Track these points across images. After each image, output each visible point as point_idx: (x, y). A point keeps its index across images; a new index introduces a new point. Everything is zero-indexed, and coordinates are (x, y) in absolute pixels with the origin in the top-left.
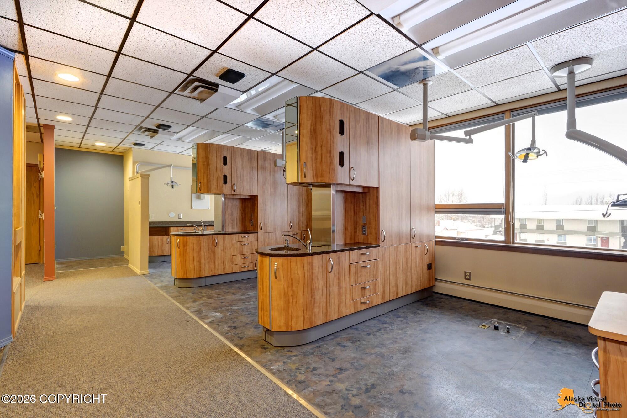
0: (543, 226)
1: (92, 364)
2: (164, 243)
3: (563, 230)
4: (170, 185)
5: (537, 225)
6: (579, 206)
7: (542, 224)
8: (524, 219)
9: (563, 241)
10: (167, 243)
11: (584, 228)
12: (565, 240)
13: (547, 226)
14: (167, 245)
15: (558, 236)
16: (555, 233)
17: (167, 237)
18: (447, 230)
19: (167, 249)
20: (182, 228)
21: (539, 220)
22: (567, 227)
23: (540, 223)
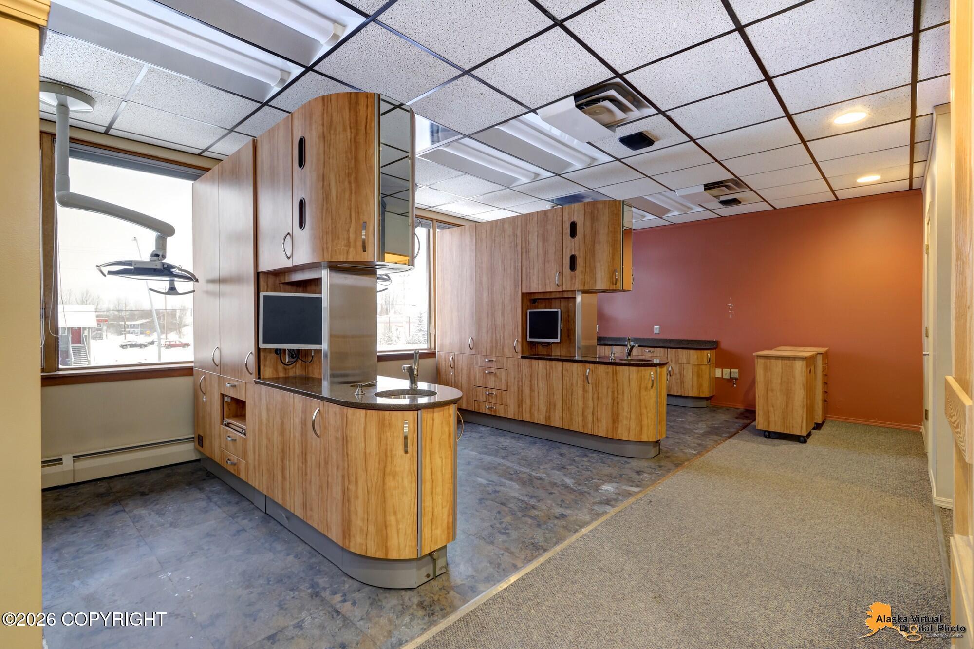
1: (819, 521)
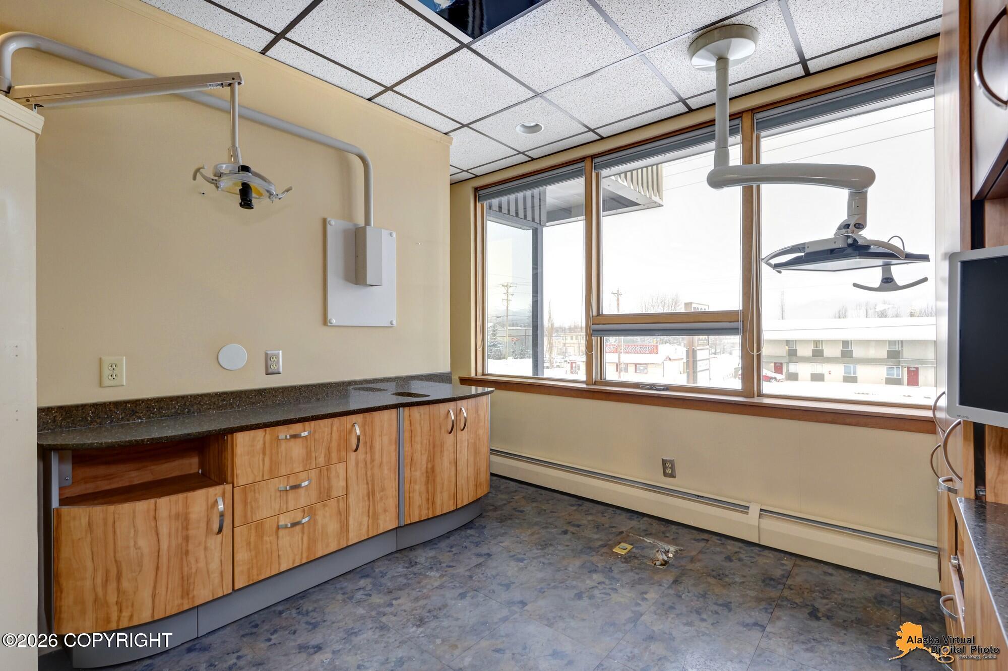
0: (822, 351)
2: (197, 531)
3: (851, 357)
4: (231, 184)
5: (813, 351)
6: (842, 320)
7: (821, 348)
8: (793, 341)
9: (852, 375)
10: (216, 527)
11: (883, 353)
12: (855, 373)
13: (828, 352)
14: (215, 542)
15: (845, 366)
16: (840, 363)
17: (214, 492)
18: (670, 359)
19: (214, 565)
20: (296, 428)
21: (817, 342)
22: (858, 352)
23: (817, 347)
